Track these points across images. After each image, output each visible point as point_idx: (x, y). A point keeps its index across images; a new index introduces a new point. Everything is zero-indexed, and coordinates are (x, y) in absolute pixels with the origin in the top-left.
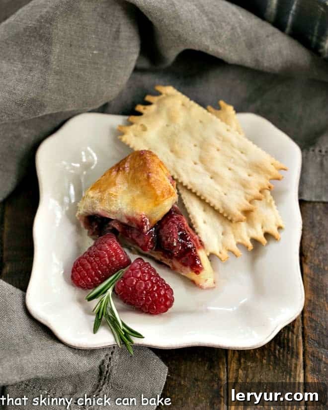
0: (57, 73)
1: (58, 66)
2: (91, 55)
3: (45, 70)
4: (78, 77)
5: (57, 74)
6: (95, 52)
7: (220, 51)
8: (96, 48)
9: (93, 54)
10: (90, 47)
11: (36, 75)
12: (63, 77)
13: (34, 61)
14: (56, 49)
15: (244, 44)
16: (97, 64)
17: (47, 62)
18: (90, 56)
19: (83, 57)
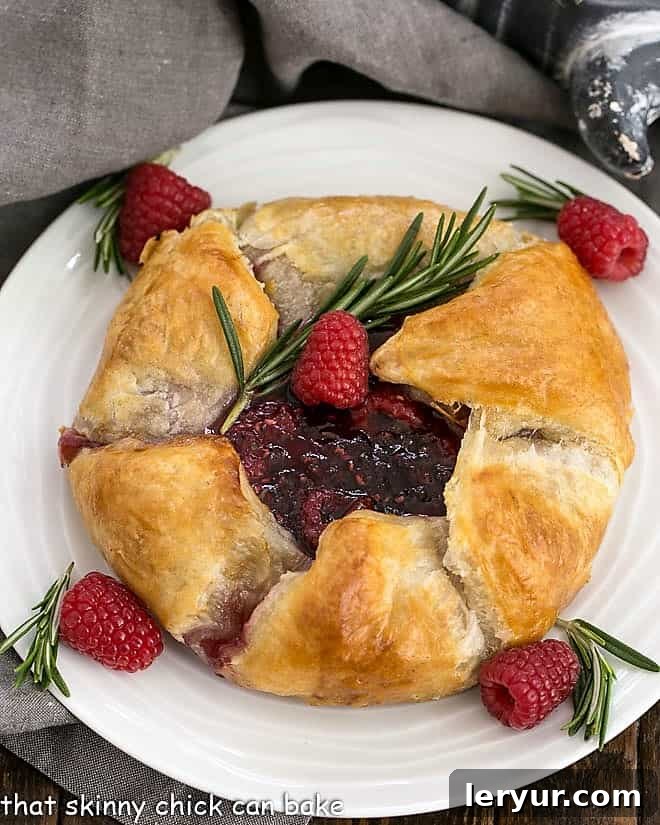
0: (101, 105)
1: (102, 93)
2: (159, 67)
3: (77, 102)
4: (140, 108)
5: (101, 108)
6: (166, 62)
7: (376, 64)
8: (167, 55)
9: (161, 65)
10: (157, 55)
11: (64, 111)
12: (113, 112)
13: (57, 85)
14: (95, 62)
15: (419, 53)
16: (173, 82)
17: (81, 88)
18: (157, 70)
19: (144, 73)
